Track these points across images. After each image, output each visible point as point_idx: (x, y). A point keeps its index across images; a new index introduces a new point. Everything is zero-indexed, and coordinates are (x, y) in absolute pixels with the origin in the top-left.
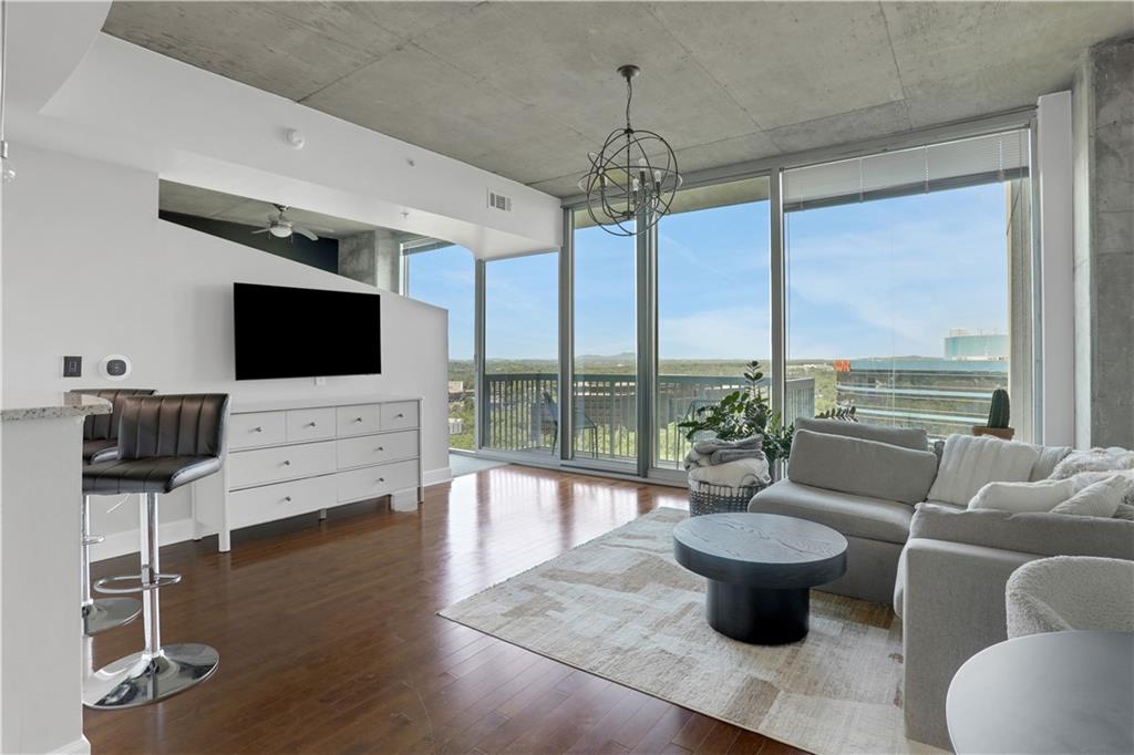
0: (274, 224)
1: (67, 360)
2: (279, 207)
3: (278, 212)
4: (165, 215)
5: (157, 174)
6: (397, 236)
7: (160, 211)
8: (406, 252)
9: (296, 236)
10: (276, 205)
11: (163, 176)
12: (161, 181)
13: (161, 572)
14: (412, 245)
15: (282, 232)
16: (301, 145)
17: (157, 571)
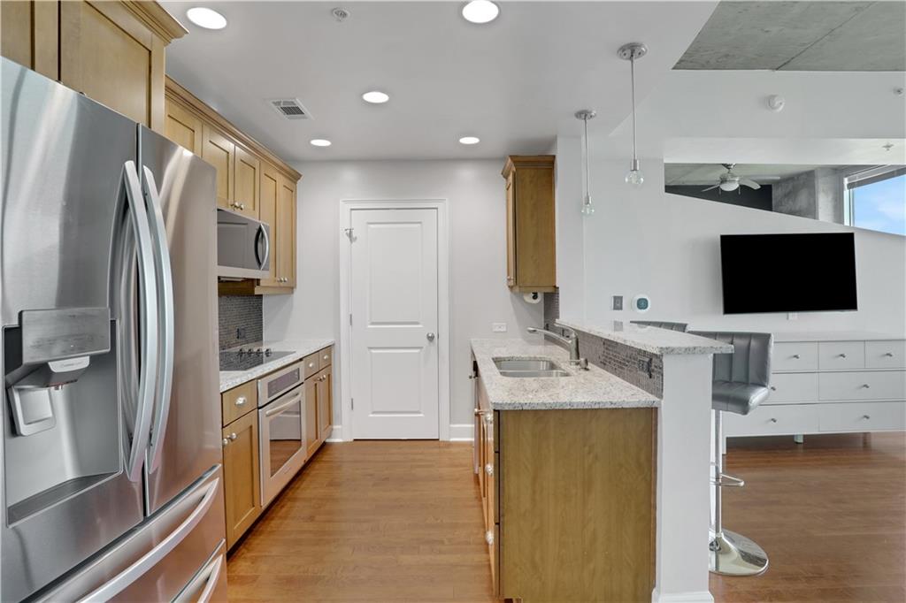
0: (723, 181)
1: (615, 298)
2: (727, 166)
3: (726, 170)
4: (670, 189)
5: (662, 160)
6: (839, 171)
7: (666, 186)
8: (851, 186)
9: (742, 187)
10: (724, 165)
11: (665, 161)
12: (666, 164)
13: (723, 472)
14: (857, 177)
15: (731, 187)
16: (782, 107)
17: (721, 471)
